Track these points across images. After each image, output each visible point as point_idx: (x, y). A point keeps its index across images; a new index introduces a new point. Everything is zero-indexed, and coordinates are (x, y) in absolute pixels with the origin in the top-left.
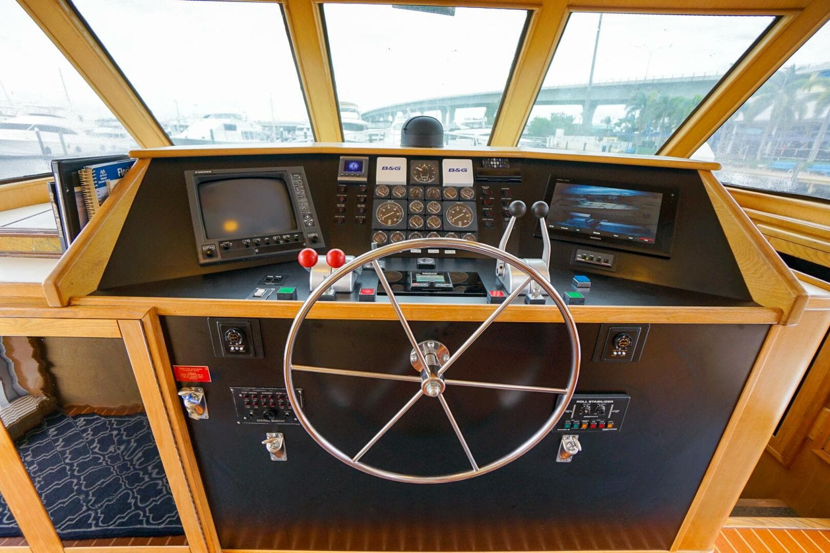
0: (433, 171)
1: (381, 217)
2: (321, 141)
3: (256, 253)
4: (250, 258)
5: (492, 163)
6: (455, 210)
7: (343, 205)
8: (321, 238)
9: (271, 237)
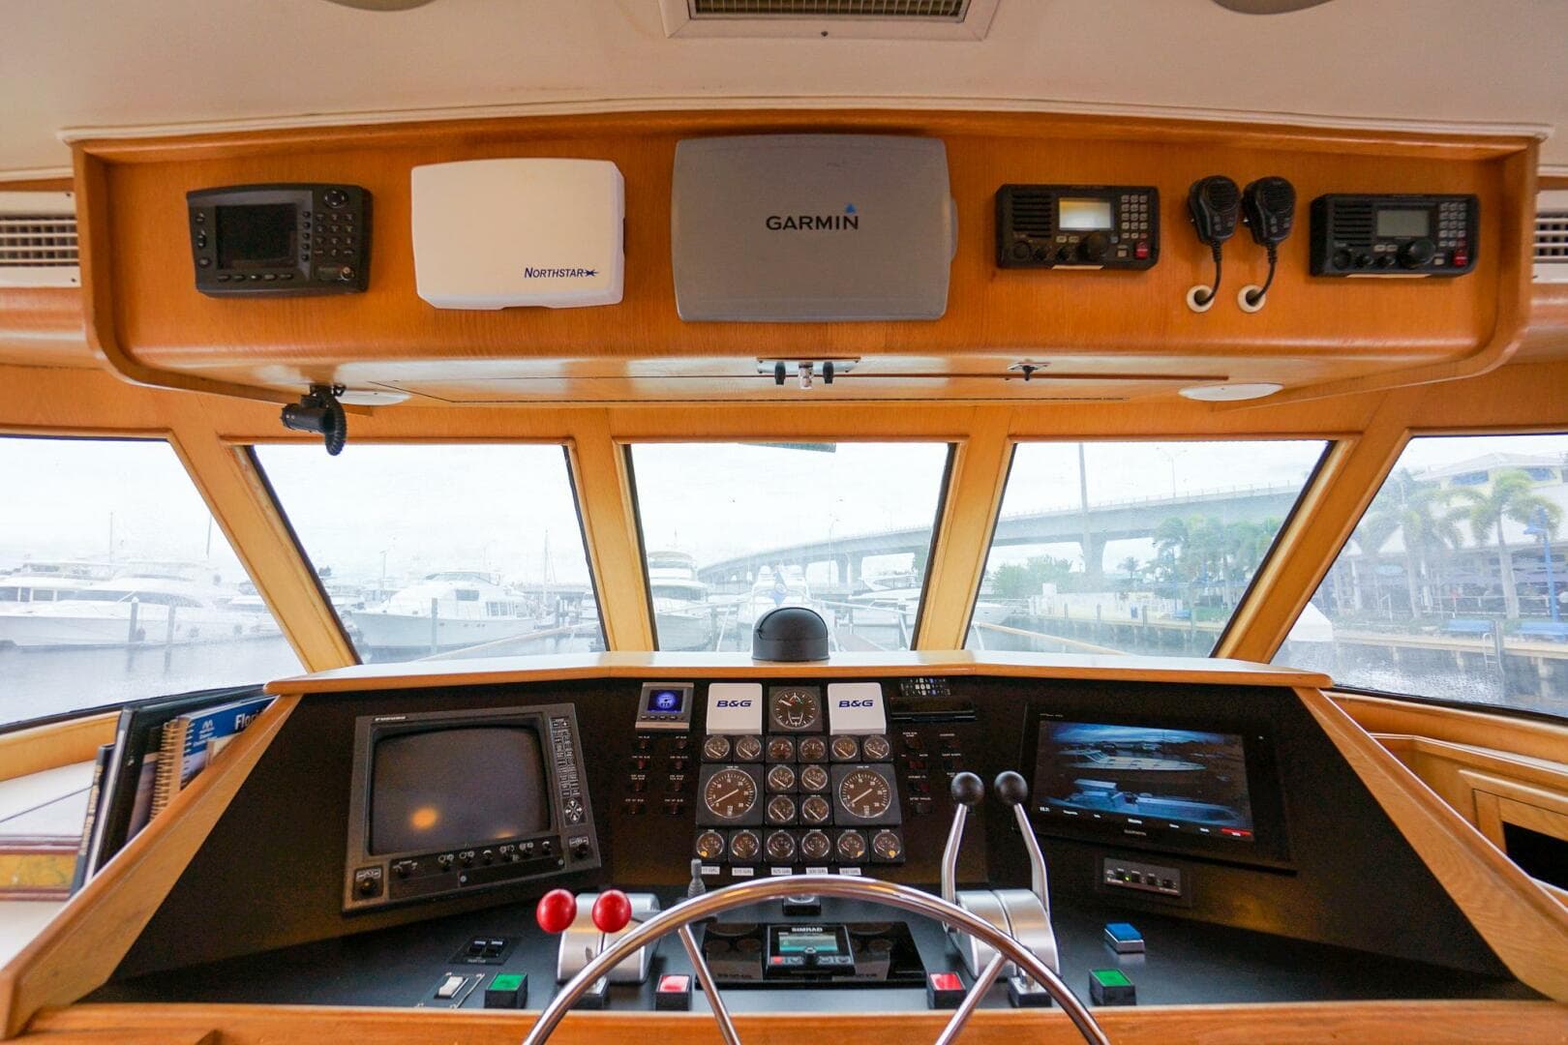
0: (811, 705)
1: (714, 800)
2: (616, 649)
3: (463, 884)
4: (447, 896)
5: (917, 687)
6: (855, 783)
7: (642, 777)
8: (595, 847)
9: (495, 847)
